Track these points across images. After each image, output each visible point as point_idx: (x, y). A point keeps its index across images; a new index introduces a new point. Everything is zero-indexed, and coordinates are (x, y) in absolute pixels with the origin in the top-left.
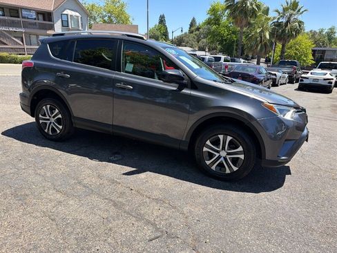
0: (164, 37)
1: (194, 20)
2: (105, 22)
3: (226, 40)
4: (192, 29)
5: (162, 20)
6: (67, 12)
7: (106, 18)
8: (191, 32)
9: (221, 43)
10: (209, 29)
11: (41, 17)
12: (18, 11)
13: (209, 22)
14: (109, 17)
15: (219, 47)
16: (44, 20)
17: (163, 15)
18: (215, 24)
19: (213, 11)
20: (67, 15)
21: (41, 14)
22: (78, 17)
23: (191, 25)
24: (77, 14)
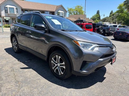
0: (98, 19)
1: (112, 12)
2: (75, 14)
3: (126, 19)
4: (111, 15)
5: (98, 12)
6: (60, 11)
7: (75, 13)
8: (110, 16)
9: (123, 20)
10: (118, 15)
11: (51, 13)
12: (44, 12)
13: (118, 12)
14: (76, 12)
15: (123, 22)
16: (52, 14)
17: (99, 11)
18: (121, 12)
19: (120, 7)
20: (59, 12)
21: (51, 12)
22: (63, 13)
23: (111, 14)
24: (63, 12)
